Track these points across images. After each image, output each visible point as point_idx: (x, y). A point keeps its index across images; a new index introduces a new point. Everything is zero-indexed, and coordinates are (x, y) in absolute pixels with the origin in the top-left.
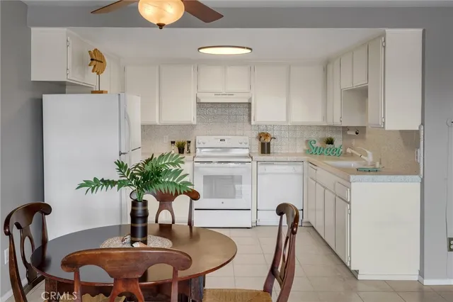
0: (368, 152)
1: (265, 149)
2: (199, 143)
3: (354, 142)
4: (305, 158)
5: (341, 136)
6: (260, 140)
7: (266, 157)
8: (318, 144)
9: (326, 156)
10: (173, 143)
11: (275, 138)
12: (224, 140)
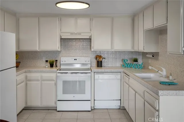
0: (163, 69)
1: (99, 64)
2: (62, 61)
3: (150, 61)
4: (122, 70)
5: (141, 57)
6: (96, 60)
7: (100, 70)
8: (129, 62)
9: (133, 68)
10: (47, 61)
11: (105, 58)
12: (76, 60)
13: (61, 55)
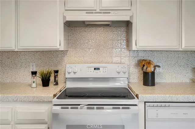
1: (149, 80)
6: (142, 69)
10: (34, 73)
11: (159, 66)
12: (99, 69)
13: (66, 59)
